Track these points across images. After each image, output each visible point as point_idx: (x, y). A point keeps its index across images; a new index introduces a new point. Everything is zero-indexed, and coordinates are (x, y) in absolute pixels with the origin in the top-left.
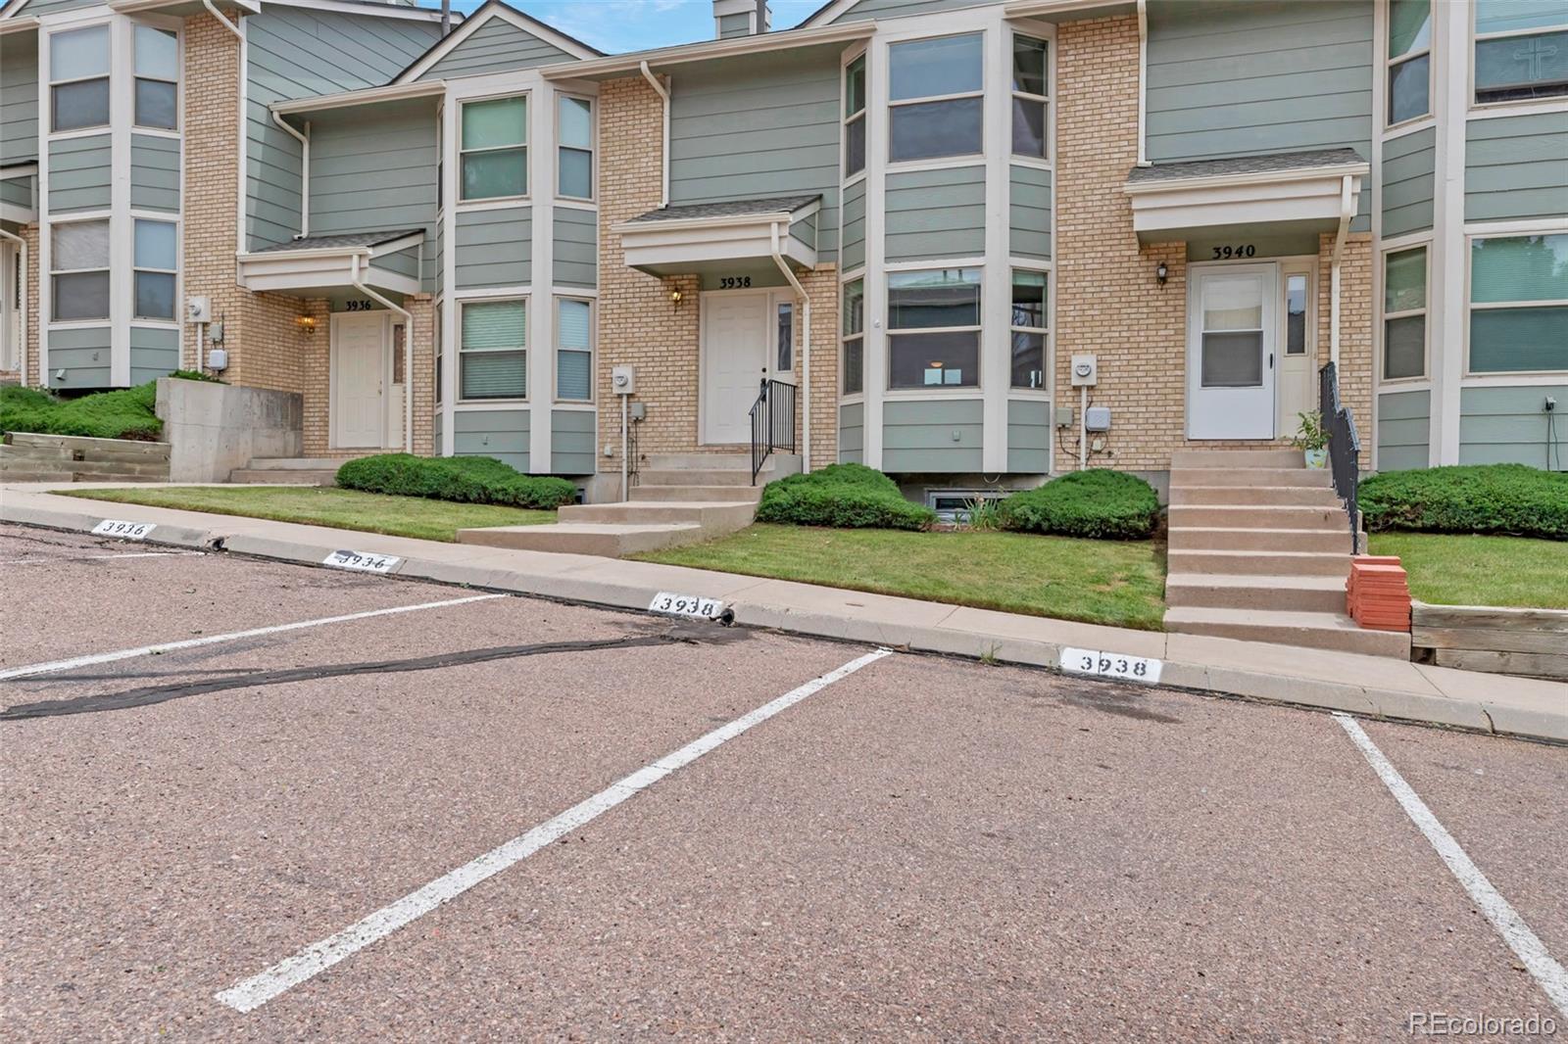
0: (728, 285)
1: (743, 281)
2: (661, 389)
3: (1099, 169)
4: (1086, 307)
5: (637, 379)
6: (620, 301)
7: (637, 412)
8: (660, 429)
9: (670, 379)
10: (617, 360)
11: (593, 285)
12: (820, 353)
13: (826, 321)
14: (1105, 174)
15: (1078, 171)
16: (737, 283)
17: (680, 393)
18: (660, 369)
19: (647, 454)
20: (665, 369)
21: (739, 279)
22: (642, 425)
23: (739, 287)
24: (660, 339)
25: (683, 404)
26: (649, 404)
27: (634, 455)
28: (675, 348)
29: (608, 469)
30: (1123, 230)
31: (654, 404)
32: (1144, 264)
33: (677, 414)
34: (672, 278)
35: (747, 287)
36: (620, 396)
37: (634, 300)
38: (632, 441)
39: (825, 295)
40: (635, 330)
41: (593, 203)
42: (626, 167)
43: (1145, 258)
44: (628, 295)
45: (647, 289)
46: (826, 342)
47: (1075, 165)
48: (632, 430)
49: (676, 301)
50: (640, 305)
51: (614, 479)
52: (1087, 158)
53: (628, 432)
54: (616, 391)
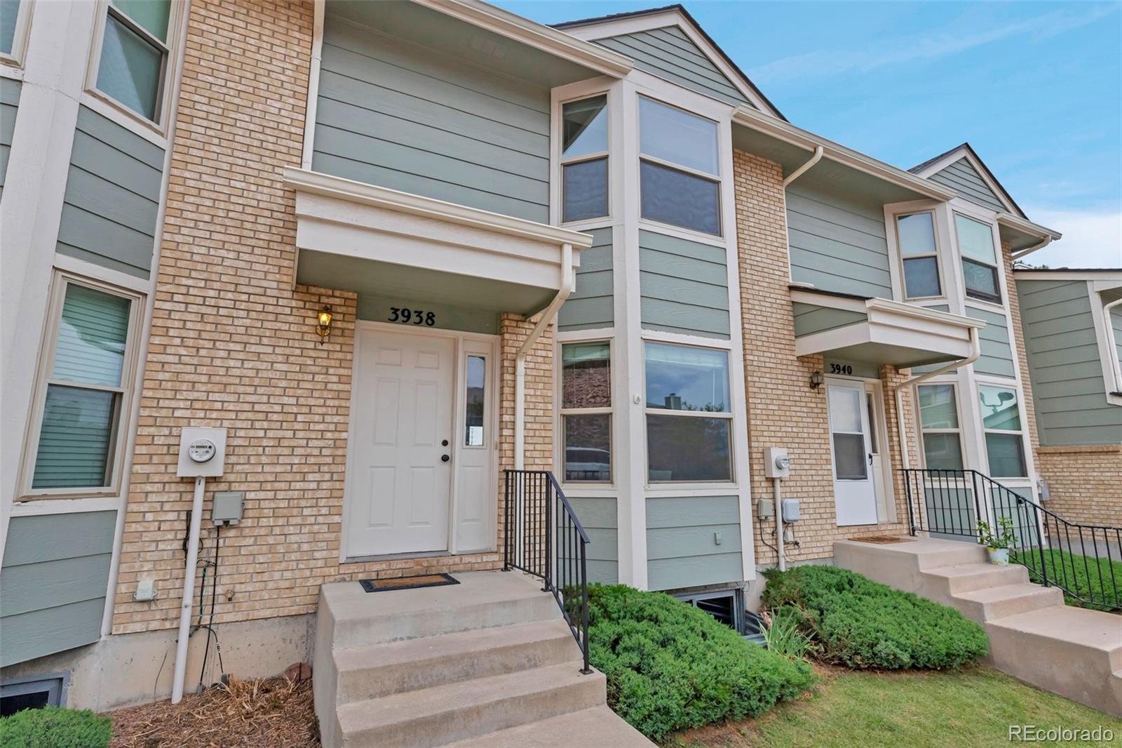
0: (401, 318)
1: (424, 316)
2: (279, 469)
3: (767, 280)
4: (768, 402)
5: (231, 450)
6: (204, 310)
7: (226, 508)
8: (271, 540)
9: (298, 451)
10: (188, 414)
11: (145, 272)
12: (535, 426)
13: (541, 386)
14: (771, 286)
15: (754, 277)
16: (414, 318)
17: (317, 477)
18: (280, 434)
19: (238, 588)
20: (290, 434)
21: (419, 313)
22: (232, 533)
23: (416, 324)
24: (283, 384)
25: (319, 494)
26: (250, 496)
27: (208, 591)
28: (311, 402)
29: (138, 627)
30: (787, 337)
31: (262, 495)
32: (801, 369)
33: (306, 512)
34: (313, 290)
35: (431, 325)
36: (192, 481)
37: (235, 313)
38: (209, 566)
39: (540, 353)
40: (232, 363)
41: (157, 132)
42: (237, 101)
43: (800, 364)
44: (222, 303)
45: (264, 299)
46: (541, 413)
47: (752, 272)
48: (207, 543)
49: (324, 327)
50: (248, 322)
51: (159, 644)
52: (760, 269)
53: (201, 548)
54: (184, 470)
